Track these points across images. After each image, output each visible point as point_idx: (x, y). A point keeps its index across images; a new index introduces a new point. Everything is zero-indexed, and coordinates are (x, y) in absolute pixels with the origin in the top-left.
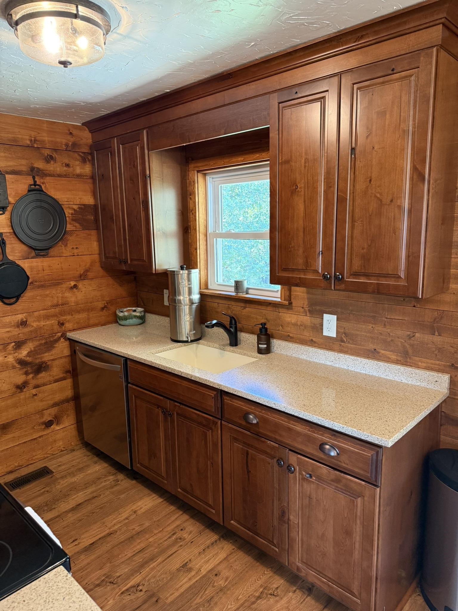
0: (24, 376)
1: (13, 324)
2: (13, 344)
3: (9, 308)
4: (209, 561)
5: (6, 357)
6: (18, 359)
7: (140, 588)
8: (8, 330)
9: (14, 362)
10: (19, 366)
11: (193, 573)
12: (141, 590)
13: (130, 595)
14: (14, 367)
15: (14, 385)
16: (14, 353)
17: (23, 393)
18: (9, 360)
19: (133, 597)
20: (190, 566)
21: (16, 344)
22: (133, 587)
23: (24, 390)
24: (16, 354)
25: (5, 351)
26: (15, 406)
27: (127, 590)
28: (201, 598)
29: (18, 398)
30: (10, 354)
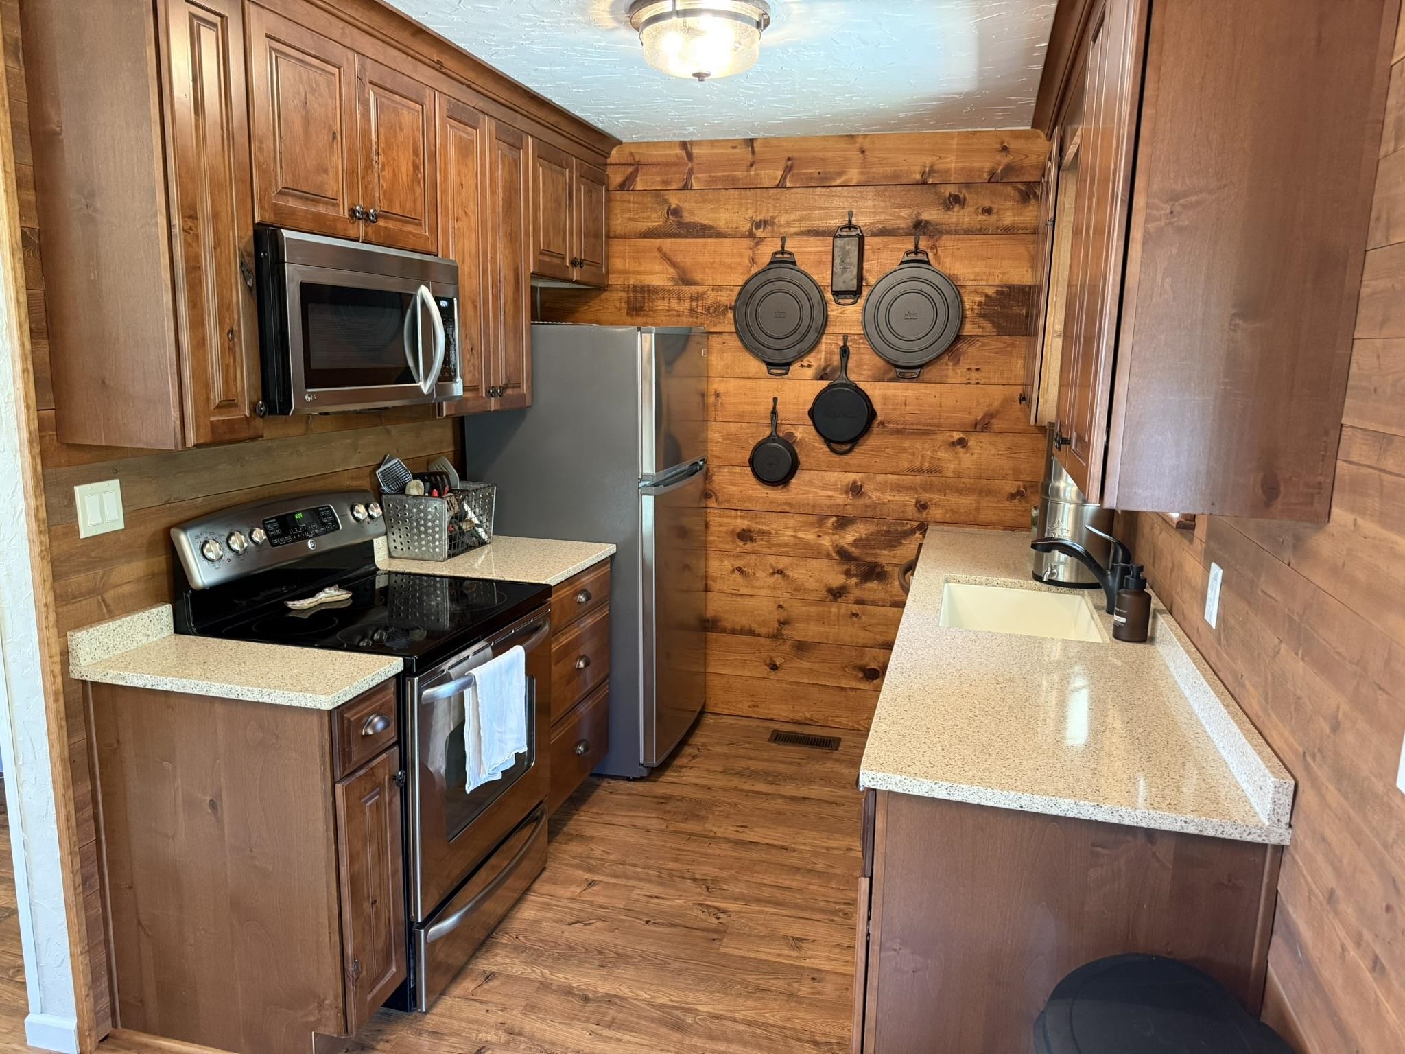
0: (843, 576)
1: (839, 486)
2: (834, 519)
3: (837, 460)
4: (833, 960)
5: (819, 536)
6: (837, 545)
7: (722, 915)
8: (830, 493)
9: (831, 548)
10: (837, 558)
11: (794, 954)
12: (718, 918)
13: (703, 911)
14: (829, 557)
15: (826, 585)
16: (833, 534)
17: (835, 604)
18: (823, 542)
19: (702, 916)
20: (804, 945)
21: (838, 520)
22: (718, 908)
23: (839, 600)
24: (836, 537)
25: (820, 527)
26: (821, 619)
27: (708, 906)
28: (756, 979)
29: (826, 609)
30: (827, 533)
